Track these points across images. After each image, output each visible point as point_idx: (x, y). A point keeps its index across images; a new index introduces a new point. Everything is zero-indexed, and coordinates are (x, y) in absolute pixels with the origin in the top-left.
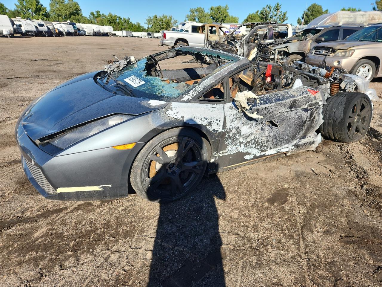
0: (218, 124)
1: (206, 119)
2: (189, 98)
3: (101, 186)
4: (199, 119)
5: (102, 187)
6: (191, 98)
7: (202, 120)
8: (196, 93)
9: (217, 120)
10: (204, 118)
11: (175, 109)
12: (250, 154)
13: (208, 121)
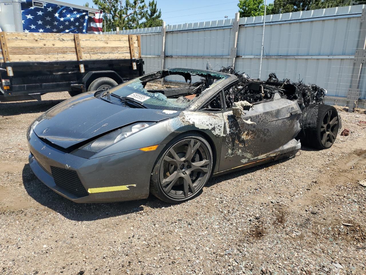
0: (220, 130)
1: (211, 125)
2: (195, 108)
3: (127, 186)
4: (206, 125)
5: (129, 187)
6: (196, 108)
7: (208, 126)
8: (200, 104)
9: (219, 126)
10: (210, 124)
11: (187, 116)
12: (245, 158)
13: (213, 127)
